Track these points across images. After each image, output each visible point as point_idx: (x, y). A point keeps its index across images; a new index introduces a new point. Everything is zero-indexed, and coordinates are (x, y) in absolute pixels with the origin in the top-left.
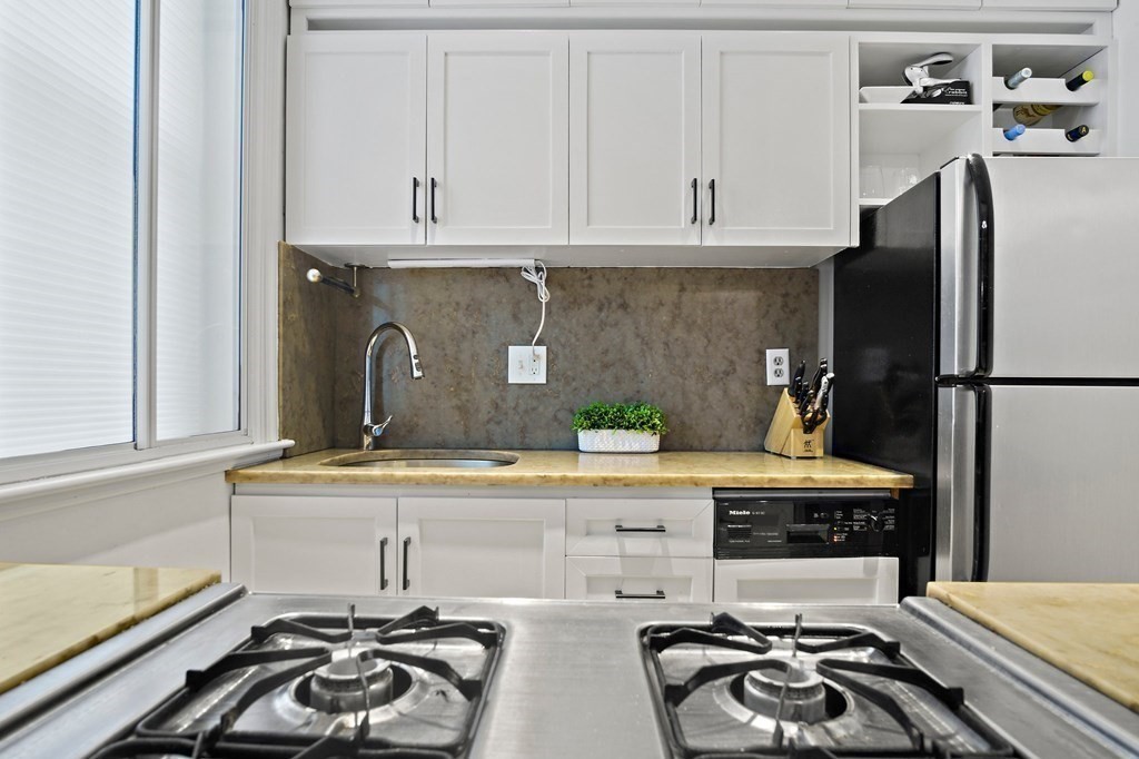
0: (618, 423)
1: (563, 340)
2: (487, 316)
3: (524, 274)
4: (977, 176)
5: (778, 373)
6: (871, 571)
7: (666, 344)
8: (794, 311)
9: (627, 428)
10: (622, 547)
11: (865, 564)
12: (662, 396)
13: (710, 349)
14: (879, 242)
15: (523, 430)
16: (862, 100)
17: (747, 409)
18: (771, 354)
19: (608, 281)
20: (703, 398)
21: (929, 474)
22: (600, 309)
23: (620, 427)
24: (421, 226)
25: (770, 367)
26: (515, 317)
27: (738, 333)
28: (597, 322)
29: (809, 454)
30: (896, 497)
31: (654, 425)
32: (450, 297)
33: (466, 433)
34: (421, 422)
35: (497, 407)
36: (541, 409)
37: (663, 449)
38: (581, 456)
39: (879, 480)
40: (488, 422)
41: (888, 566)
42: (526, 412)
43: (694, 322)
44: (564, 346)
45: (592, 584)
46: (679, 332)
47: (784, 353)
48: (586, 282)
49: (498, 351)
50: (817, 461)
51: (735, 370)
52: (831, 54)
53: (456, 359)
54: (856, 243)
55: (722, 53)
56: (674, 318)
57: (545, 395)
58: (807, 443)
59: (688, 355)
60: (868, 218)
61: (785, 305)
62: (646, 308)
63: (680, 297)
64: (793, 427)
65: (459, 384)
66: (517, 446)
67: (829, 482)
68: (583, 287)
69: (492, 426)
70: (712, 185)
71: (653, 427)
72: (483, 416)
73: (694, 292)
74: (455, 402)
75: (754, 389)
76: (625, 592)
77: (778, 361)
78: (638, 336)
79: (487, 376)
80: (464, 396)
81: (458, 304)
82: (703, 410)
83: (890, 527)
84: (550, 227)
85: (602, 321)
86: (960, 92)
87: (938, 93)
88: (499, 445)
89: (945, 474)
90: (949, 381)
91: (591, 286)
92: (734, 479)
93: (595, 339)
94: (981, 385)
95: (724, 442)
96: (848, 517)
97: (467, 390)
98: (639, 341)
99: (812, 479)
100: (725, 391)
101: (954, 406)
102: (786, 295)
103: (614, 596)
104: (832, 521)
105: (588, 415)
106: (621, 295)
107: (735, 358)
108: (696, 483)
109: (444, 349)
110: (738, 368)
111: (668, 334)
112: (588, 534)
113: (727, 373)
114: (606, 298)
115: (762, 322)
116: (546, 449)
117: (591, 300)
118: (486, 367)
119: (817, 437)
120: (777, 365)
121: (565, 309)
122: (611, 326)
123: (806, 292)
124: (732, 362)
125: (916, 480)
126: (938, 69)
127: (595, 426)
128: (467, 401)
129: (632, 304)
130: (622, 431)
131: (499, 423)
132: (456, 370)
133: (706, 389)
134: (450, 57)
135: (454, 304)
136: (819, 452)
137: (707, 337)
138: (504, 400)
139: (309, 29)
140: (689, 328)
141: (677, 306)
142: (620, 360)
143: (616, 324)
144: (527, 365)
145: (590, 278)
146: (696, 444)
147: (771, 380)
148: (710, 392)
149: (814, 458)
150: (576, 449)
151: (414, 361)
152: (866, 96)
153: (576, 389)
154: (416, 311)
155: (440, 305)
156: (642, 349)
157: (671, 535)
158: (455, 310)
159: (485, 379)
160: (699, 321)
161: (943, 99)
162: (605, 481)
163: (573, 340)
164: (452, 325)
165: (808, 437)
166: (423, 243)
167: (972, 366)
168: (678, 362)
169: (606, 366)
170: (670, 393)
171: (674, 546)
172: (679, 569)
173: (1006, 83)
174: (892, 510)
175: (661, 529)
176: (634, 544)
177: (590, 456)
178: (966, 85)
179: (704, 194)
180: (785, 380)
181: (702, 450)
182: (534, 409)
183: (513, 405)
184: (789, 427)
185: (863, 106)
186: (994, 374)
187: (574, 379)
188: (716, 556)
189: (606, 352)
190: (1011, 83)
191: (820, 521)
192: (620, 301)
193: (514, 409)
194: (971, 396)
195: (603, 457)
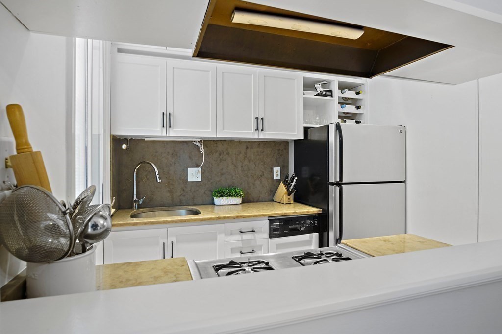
0: (229, 195)
1: (207, 166)
2: (180, 157)
3: (193, 142)
4: (338, 127)
5: (277, 175)
6: (311, 238)
7: (242, 166)
8: (281, 155)
9: (232, 196)
10: (242, 238)
11: (310, 235)
12: (241, 184)
13: (256, 168)
14: (309, 138)
15: (193, 198)
16: (304, 94)
17: (268, 188)
18: (275, 169)
19: (223, 145)
20: (254, 184)
21: (327, 209)
22: (220, 155)
23: (230, 196)
24: (164, 129)
25: (275, 173)
26: (190, 158)
27: (264, 163)
28: (219, 159)
29: (289, 202)
30: (317, 215)
31: (241, 195)
33: (172, 200)
34: (155, 197)
35: (183, 190)
36: (200, 190)
37: (243, 202)
38: (215, 206)
39: (313, 211)
40: (180, 196)
41: (316, 236)
42: (194, 191)
43: (251, 159)
44: (207, 168)
45: (233, 251)
46: (246, 162)
47: (278, 169)
48: (215, 145)
49: (184, 170)
50: (292, 204)
51: (264, 175)
52: (296, 80)
53: (168, 173)
54: (303, 138)
55: (265, 76)
56: (245, 157)
57: (201, 185)
58: (289, 199)
59: (249, 170)
60: (306, 130)
61: (279, 153)
62: (235, 154)
63: (246, 150)
64: (285, 194)
65: (169, 182)
66: (191, 204)
67: (300, 213)
68: (214, 147)
69: (182, 197)
70: (262, 119)
71: (241, 196)
72: (178, 194)
73: (251, 149)
74: (168, 189)
75: (270, 181)
76: (243, 252)
77: (277, 172)
78: (232, 164)
79: (179, 179)
80: (171, 187)
81: (168, 153)
82: (254, 188)
83: (316, 224)
84: (210, 130)
85: (220, 159)
86: (329, 93)
87: (324, 93)
88: (185, 204)
89: (331, 208)
90: (332, 184)
91: (217, 147)
92: (275, 214)
93: (218, 165)
94: (340, 185)
95: (261, 199)
96: (305, 222)
97: (172, 184)
98: (233, 165)
99: (296, 212)
100: (261, 182)
101: (333, 191)
102: (279, 150)
103: (240, 253)
104: (301, 224)
105: (218, 192)
106: (227, 150)
107: (264, 171)
108: (264, 216)
109: (163, 169)
110: (265, 174)
111: (243, 163)
112: (231, 234)
113: (261, 176)
114: (222, 151)
115: (272, 159)
116: (202, 205)
117: (217, 152)
118: (179, 176)
119: (292, 196)
120: (277, 173)
121: (208, 155)
122: (224, 160)
123: (285, 149)
124: (263, 172)
125: (323, 210)
126: (323, 85)
127: (222, 196)
128: (172, 188)
129: (231, 153)
130: (230, 197)
131: (184, 196)
132: (168, 177)
133: (255, 181)
134: (175, 69)
136: (292, 202)
137: (255, 164)
138: (186, 187)
139: (118, 52)
140: (249, 161)
141: (246, 153)
142: (227, 172)
143: (225, 160)
144: (194, 175)
145: (216, 144)
146: (252, 200)
147: (275, 178)
148: (256, 182)
149: (290, 203)
150: (213, 204)
151: (158, 176)
152: (305, 93)
153: (212, 183)
154: (152, 155)
155: (162, 153)
156: (234, 169)
157: (256, 233)
158: (167, 155)
160: (253, 158)
161: (325, 95)
162: (237, 217)
163: (211, 165)
164: (166, 161)
165: (289, 197)
166: (165, 135)
167: (338, 180)
168: (246, 172)
169: (222, 174)
170: (243, 183)
171: (258, 236)
172: (259, 243)
173: (341, 91)
174: (316, 219)
175: (253, 231)
176: (246, 236)
177: (219, 207)
178: (331, 91)
179: (260, 121)
180: (279, 178)
181: (254, 202)
182: (197, 190)
183: (190, 189)
184: (283, 194)
185: (305, 96)
186: (343, 182)
187: (211, 179)
188: (270, 237)
189: (222, 169)
190: (342, 92)
191: (298, 224)
192: (227, 152)
193: (190, 190)
194: (338, 188)
195: (224, 207)
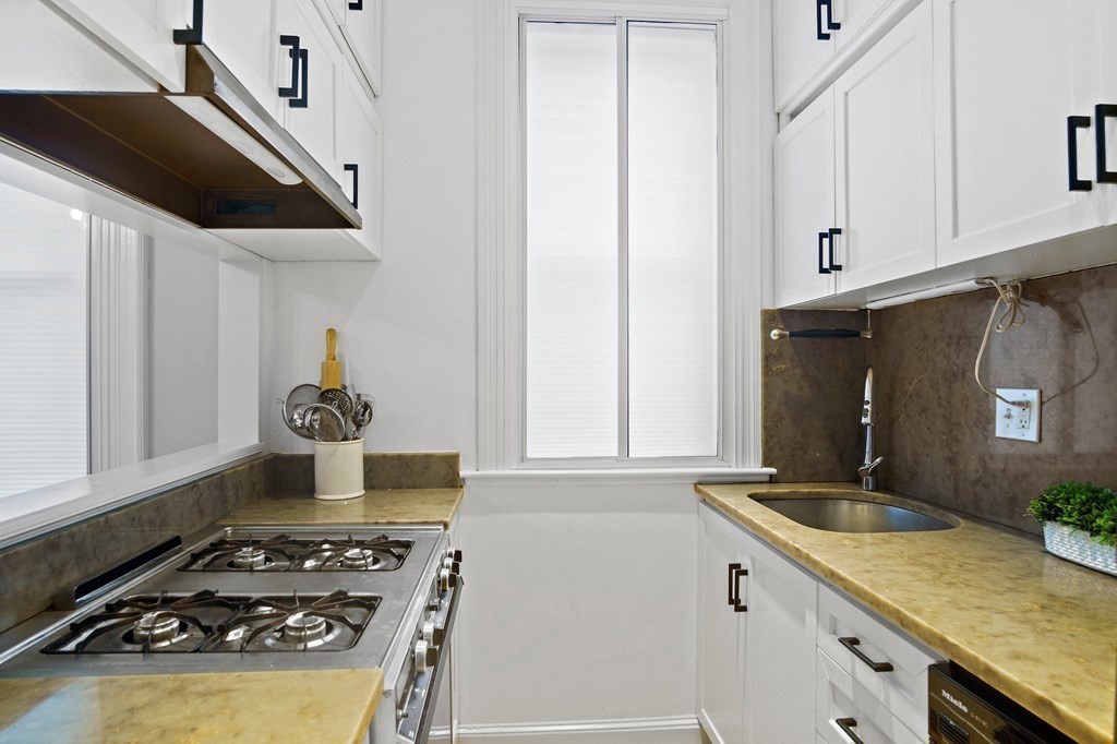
10: (853, 666)
15: (1012, 502)
24: (833, 276)
32: (943, 330)
33: (956, 491)
34: (920, 470)
35: (984, 465)
36: (1032, 477)
40: (976, 483)
42: (1015, 477)
49: (986, 396)
53: (948, 402)
57: (1038, 458)
65: (950, 432)
66: (1004, 521)
69: (979, 489)
72: (971, 475)
74: (946, 453)
79: (976, 425)
80: (955, 447)
81: (950, 337)
84: (920, 250)
88: (986, 513)
97: (957, 440)
109: (938, 391)
118: (975, 413)
128: (957, 453)
131: (987, 486)
132: (948, 415)
134: (850, 94)
135: (947, 339)
138: (991, 458)
139: (790, 122)
155: (935, 340)
158: (948, 345)
159: (975, 429)
164: (945, 362)
166: (834, 292)
182: (1024, 476)
183: (1000, 466)
193: (1001, 471)
